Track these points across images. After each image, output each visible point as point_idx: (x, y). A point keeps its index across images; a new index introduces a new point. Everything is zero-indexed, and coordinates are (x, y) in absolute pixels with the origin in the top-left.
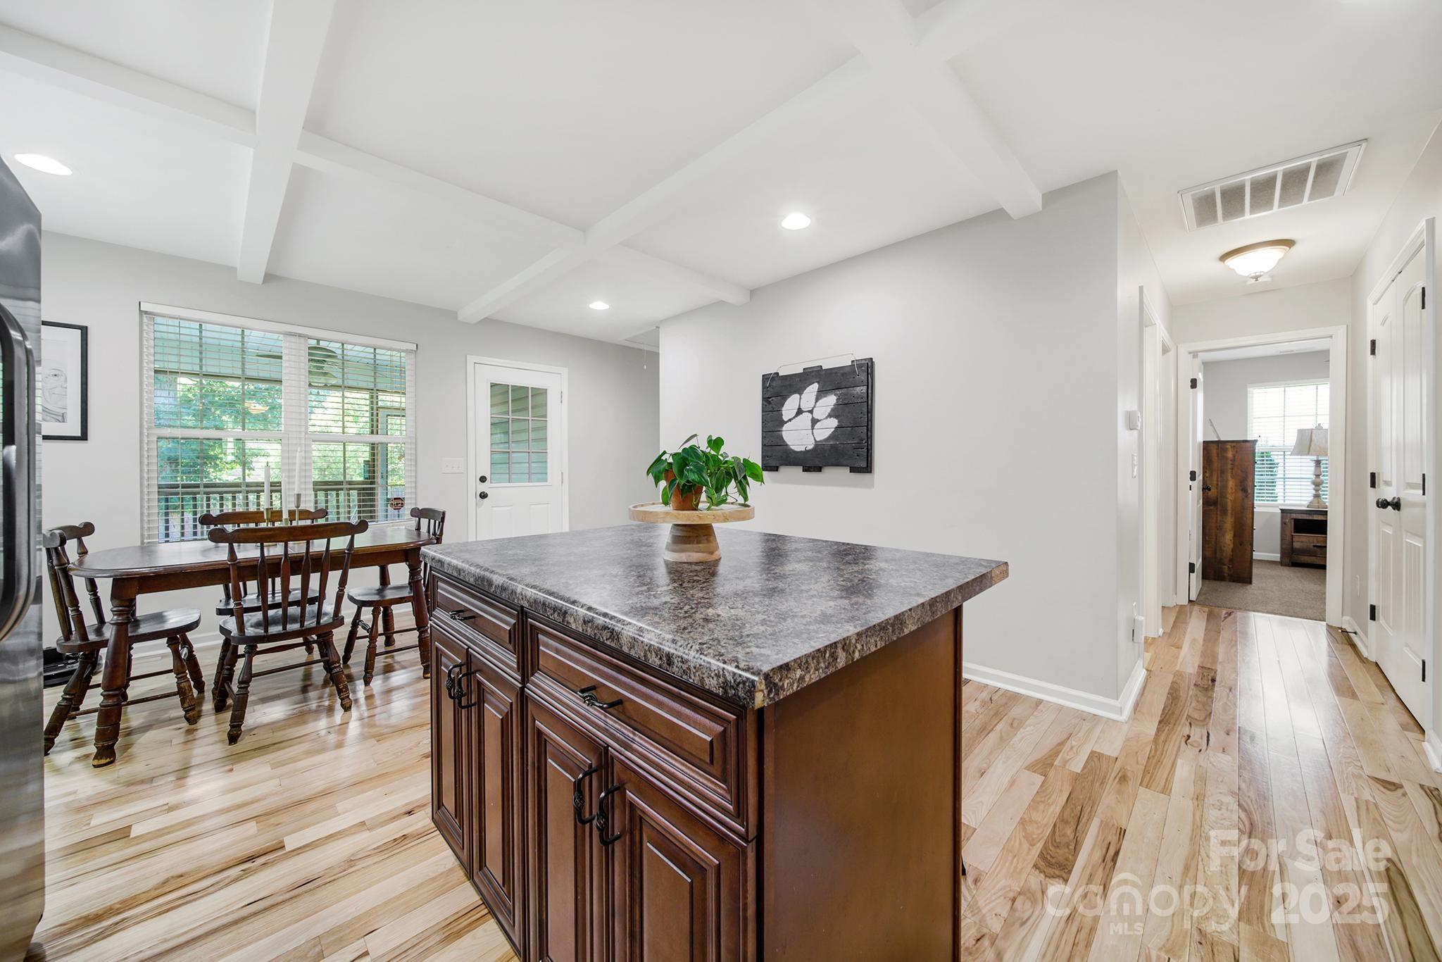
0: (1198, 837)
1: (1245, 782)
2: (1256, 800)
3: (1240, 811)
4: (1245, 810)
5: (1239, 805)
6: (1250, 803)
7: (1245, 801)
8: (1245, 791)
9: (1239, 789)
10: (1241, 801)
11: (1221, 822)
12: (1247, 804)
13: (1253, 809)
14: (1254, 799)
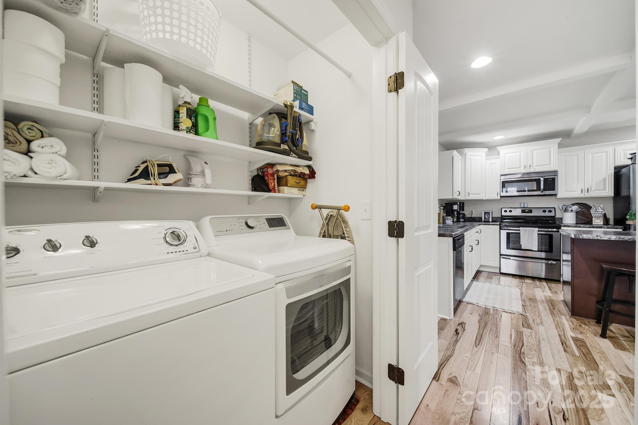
0: (538, 351)
1: (524, 378)
2: (518, 367)
3: (525, 362)
4: (523, 362)
5: (525, 364)
6: (521, 366)
7: (523, 367)
8: (523, 372)
9: (526, 373)
10: (525, 367)
11: (532, 357)
12: (522, 365)
13: (520, 363)
14: (519, 368)
